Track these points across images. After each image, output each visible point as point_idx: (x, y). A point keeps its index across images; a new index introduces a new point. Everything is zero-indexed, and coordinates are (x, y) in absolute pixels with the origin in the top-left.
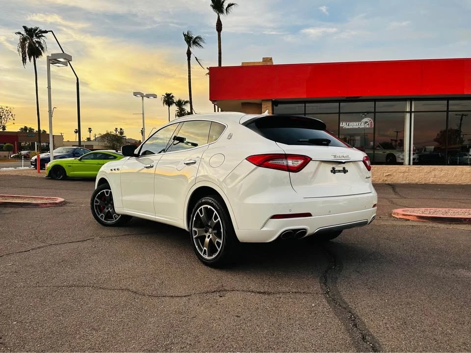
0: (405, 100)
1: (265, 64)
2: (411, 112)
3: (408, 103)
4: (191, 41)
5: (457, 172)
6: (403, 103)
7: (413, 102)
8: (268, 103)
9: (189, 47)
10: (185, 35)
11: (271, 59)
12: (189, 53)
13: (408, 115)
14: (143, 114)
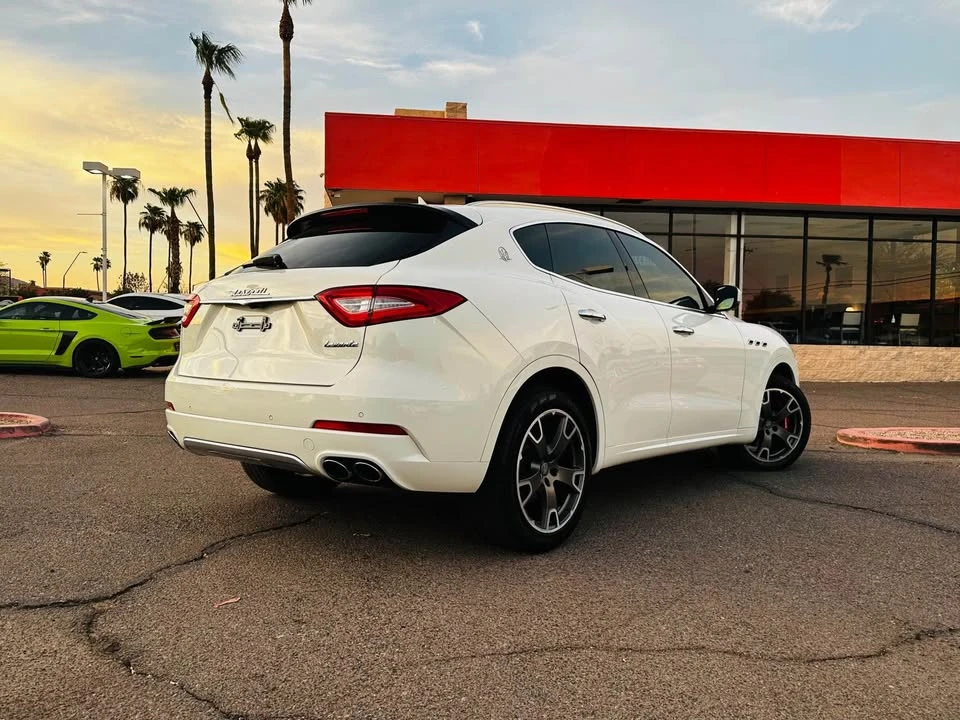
0: (727, 211)
1: (452, 115)
2: (738, 237)
3: (734, 218)
4: (213, 55)
5: (832, 358)
6: (722, 217)
7: (743, 217)
9: (208, 69)
10: (196, 42)
11: (465, 107)
12: (208, 83)
13: (733, 243)
14: (104, 214)
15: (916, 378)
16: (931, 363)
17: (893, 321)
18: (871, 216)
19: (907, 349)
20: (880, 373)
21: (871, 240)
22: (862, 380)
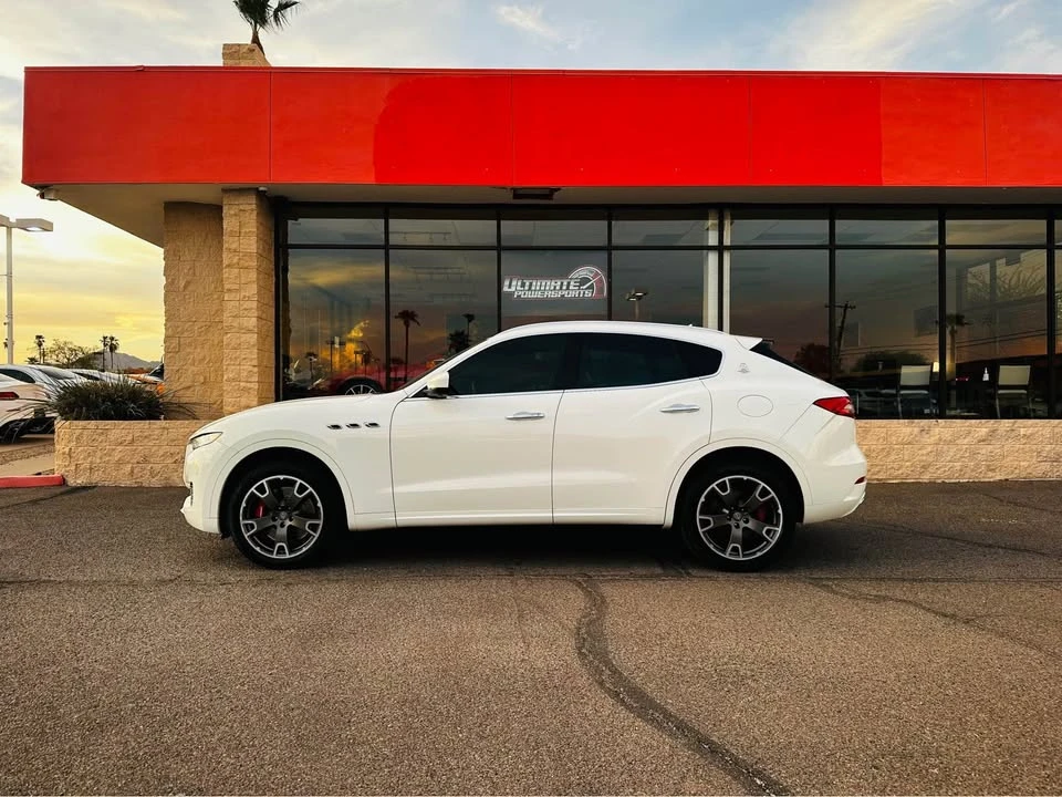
1: (231, 63)
2: (720, 249)
3: (712, 224)
7: (727, 223)
8: (242, 200)
13: (713, 258)
15: (1024, 474)
16: (1048, 448)
17: (986, 377)
18: (942, 209)
19: (1006, 424)
20: (958, 465)
21: (942, 247)
22: (926, 478)
